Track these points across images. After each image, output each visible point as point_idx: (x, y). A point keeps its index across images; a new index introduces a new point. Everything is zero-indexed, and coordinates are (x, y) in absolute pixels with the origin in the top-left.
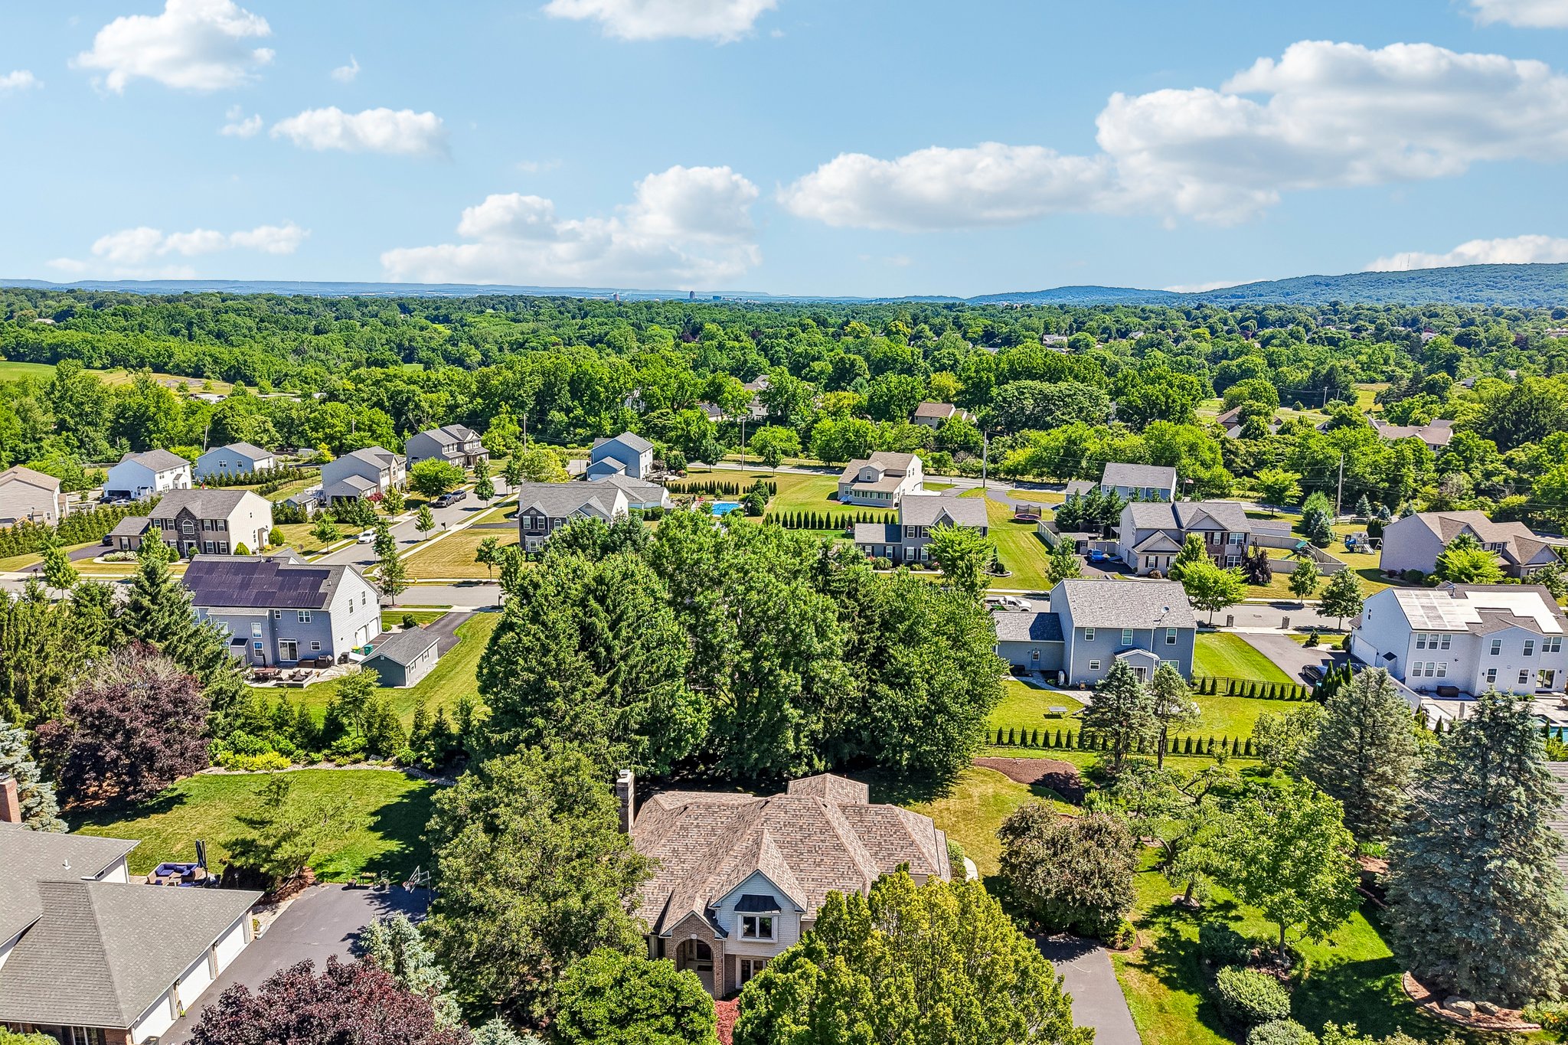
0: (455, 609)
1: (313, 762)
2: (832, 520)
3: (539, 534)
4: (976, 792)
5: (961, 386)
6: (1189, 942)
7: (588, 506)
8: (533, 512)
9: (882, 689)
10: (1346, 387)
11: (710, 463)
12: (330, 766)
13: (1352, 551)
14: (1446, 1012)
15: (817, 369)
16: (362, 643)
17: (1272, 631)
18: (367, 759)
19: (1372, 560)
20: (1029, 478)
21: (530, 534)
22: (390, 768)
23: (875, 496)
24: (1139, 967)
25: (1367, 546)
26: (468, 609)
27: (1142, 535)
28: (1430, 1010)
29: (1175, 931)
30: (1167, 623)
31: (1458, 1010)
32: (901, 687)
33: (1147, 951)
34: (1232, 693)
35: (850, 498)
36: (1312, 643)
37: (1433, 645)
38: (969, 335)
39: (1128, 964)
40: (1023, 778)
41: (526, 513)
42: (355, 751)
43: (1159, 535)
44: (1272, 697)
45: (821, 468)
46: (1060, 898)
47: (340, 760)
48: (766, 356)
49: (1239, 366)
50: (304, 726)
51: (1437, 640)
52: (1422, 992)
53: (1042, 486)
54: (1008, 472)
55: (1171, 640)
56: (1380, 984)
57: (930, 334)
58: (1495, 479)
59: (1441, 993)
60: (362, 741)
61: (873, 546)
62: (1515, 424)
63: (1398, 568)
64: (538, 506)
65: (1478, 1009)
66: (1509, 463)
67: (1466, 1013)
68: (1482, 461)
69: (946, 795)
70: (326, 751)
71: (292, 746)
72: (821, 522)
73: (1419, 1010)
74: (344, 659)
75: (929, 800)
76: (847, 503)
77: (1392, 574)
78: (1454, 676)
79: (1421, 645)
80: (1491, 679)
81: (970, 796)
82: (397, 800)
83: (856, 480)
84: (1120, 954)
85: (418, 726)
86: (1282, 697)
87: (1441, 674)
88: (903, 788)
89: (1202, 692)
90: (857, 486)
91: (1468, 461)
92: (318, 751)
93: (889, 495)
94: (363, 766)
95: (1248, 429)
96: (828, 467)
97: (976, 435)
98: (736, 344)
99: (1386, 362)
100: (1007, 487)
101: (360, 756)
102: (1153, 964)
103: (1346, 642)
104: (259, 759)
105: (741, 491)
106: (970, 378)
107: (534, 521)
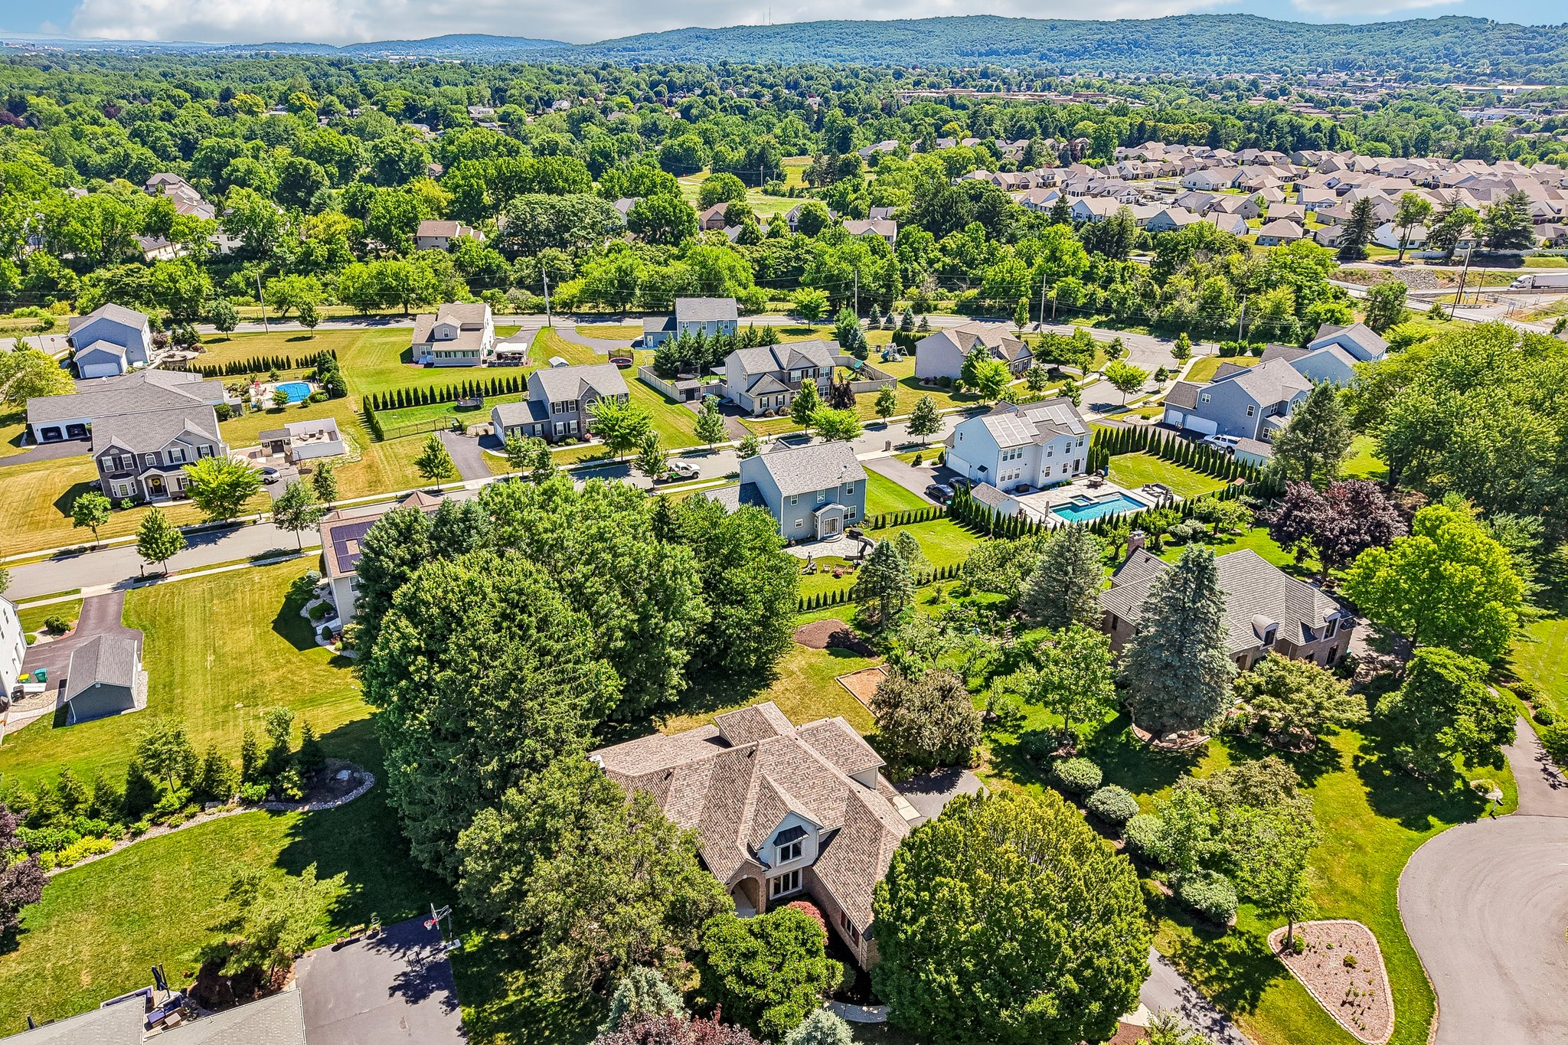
0: (86, 592)
1: (138, 833)
2: (437, 393)
3: (128, 475)
4: (793, 667)
5: (451, 196)
6: (1009, 746)
7: (187, 433)
8: (114, 451)
9: (728, 610)
10: (777, 166)
11: (228, 329)
12: (163, 830)
13: (886, 361)
14: (1164, 744)
15: (243, 168)
16: (19, 667)
17: (879, 454)
18: (203, 810)
19: (906, 367)
20: (585, 308)
21: (115, 477)
22: (239, 811)
23: (459, 355)
24: (995, 776)
25: (897, 356)
26: (105, 589)
27: (753, 380)
28: (1157, 746)
29: (995, 741)
30: (847, 479)
31: (1170, 741)
32: (739, 603)
33: (990, 762)
34: (895, 524)
35: (429, 359)
36: (917, 462)
37: (1012, 457)
38: (389, 109)
39: (988, 776)
40: (817, 644)
41: (105, 453)
42: (183, 807)
43: (767, 379)
44: (921, 520)
45: (357, 317)
46: (944, 747)
47: (172, 820)
48: (144, 143)
49: (681, 145)
50: (104, 796)
51: (1012, 455)
52: (1147, 736)
53: (600, 317)
54: (564, 304)
55: (850, 491)
56: (1123, 737)
57: (341, 107)
58: (936, 266)
59: (1158, 734)
60: (185, 793)
61: (522, 427)
62: (943, 217)
63: (931, 375)
64: (117, 442)
65: (1179, 736)
66: (943, 250)
67: (1174, 742)
68: (925, 251)
69: (776, 677)
70: (148, 816)
71: (104, 825)
72: (424, 397)
73: (1151, 748)
74: (19, 695)
75: (768, 686)
76: (429, 365)
77: (927, 381)
78: (1025, 478)
79: (1005, 459)
80: (1047, 474)
81: (793, 673)
82: (287, 842)
83: (432, 338)
84: (978, 771)
85: (248, 759)
86: (927, 519)
87: (1017, 476)
88: (740, 680)
89: (876, 527)
90: (437, 346)
91: (915, 251)
92: (139, 819)
93: (475, 353)
94: (202, 818)
95: (744, 233)
96: (365, 318)
97: (497, 258)
98: (96, 129)
99: (797, 136)
100: (571, 323)
101: (193, 808)
102: (1001, 772)
103: (941, 457)
104: (71, 851)
105: (293, 365)
106: (458, 186)
107: (118, 461)
